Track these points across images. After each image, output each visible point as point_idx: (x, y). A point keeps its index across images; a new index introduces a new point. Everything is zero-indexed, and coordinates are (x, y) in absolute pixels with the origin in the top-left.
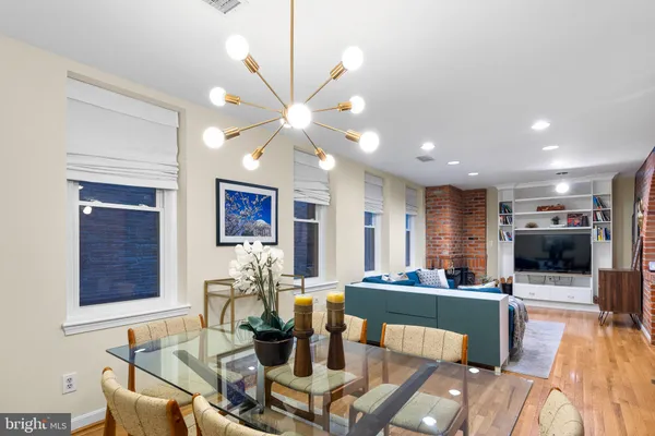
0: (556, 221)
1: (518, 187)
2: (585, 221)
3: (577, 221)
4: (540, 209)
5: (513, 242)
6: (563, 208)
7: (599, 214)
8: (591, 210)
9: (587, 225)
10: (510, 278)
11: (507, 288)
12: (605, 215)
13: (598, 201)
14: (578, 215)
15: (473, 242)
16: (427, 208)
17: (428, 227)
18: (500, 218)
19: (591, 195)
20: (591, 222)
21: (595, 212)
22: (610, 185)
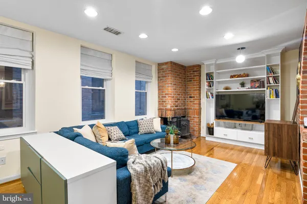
0: (243, 85)
1: (218, 62)
2: (262, 85)
3: (257, 85)
4: (232, 77)
5: (214, 99)
6: (248, 76)
7: (271, 79)
8: (265, 76)
9: (264, 87)
10: (213, 124)
11: (211, 131)
12: (276, 79)
13: (271, 70)
14: (258, 80)
15: (192, 99)
16: (159, 77)
17: (159, 90)
18: (206, 83)
19: (265, 66)
20: (266, 85)
21: (268, 77)
22: (279, 57)
